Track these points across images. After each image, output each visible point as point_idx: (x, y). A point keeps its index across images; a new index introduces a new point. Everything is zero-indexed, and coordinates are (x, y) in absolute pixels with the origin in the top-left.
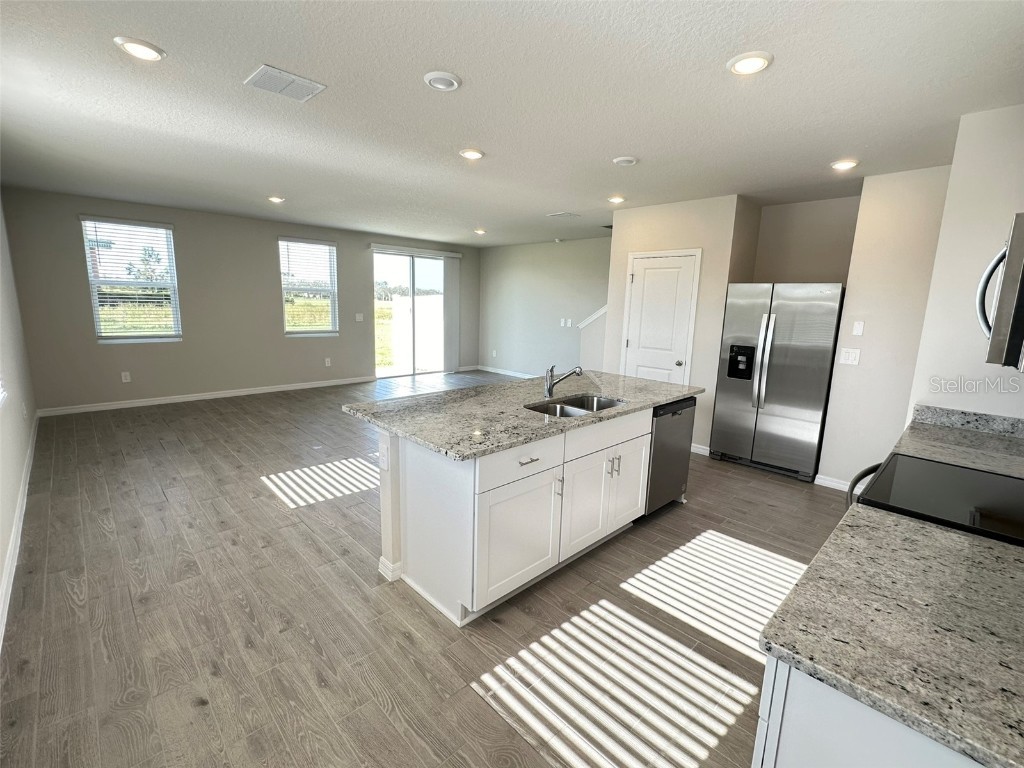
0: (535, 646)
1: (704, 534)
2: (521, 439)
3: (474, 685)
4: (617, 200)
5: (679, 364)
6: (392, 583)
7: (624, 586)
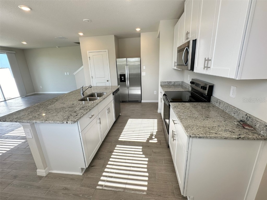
0: (108, 166)
1: (128, 120)
2: (88, 110)
3: (98, 187)
4: (81, 34)
5: (108, 81)
6: (46, 176)
7: (119, 139)
